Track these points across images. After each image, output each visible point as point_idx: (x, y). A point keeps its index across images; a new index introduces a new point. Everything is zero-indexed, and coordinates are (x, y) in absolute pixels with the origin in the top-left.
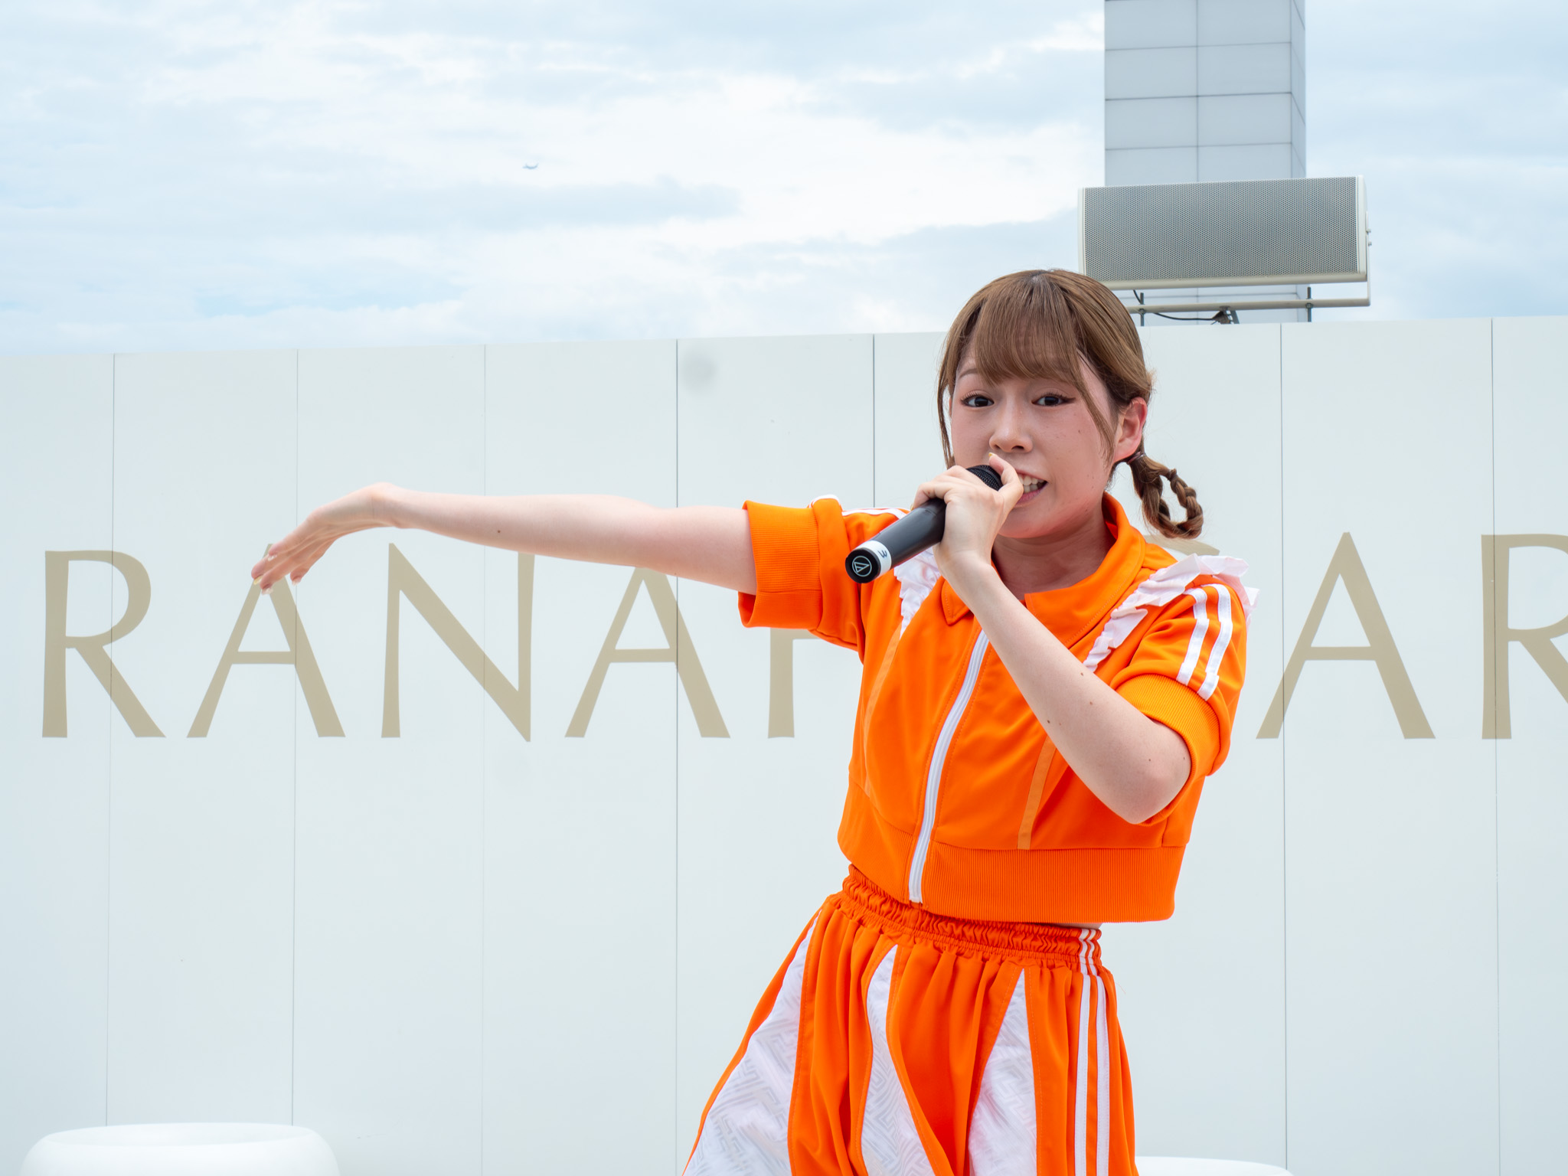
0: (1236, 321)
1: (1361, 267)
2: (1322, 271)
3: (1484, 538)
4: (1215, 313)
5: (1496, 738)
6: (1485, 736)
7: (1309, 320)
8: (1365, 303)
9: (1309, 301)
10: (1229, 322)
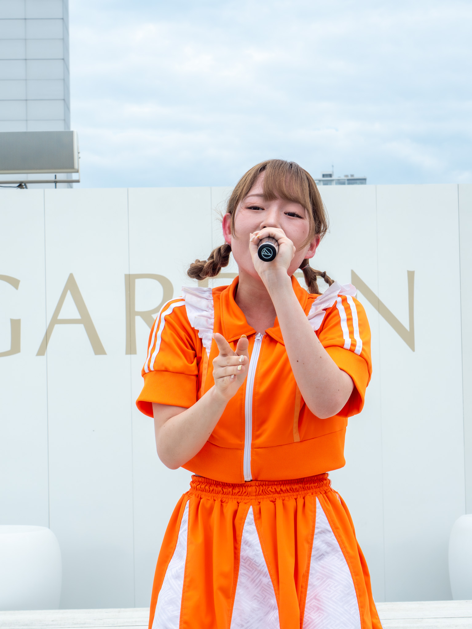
0: (26, 188)
1: (76, 166)
2: (60, 168)
3: (126, 275)
4: (17, 185)
5: (131, 354)
6: (127, 353)
7: (56, 187)
8: (78, 181)
9: (56, 180)
10: (24, 188)
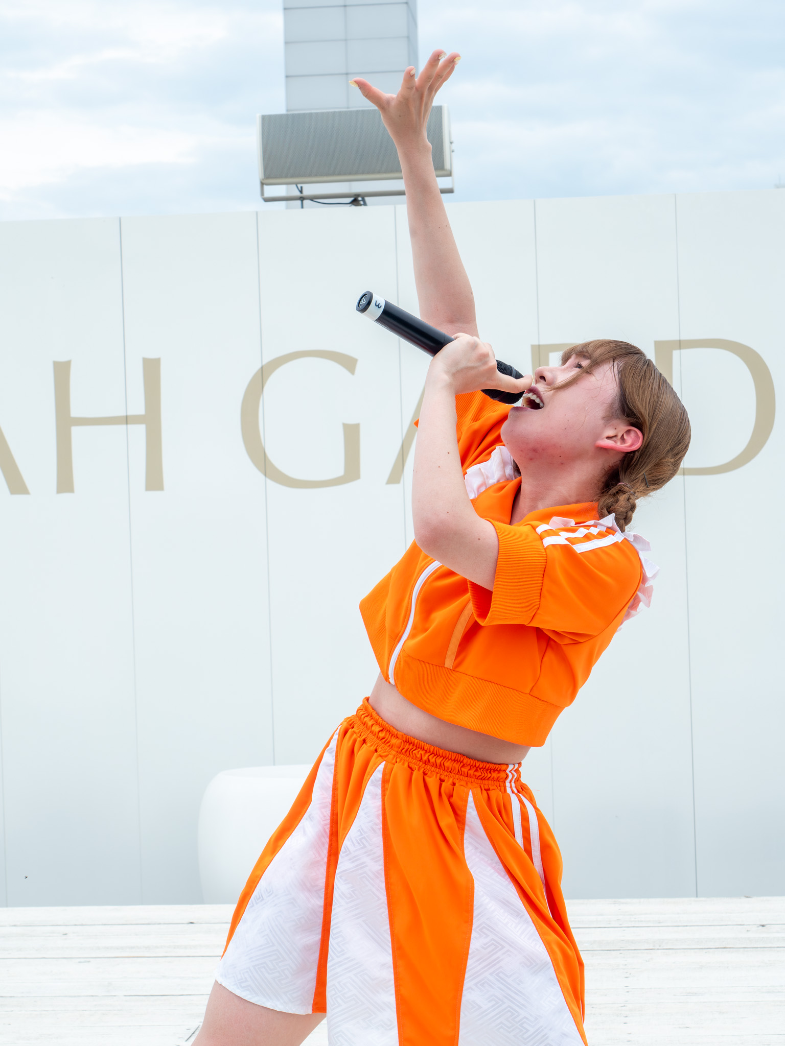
0: (365, 204)
1: (447, 166)
3: (533, 347)
4: (349, 200)
8: (451, 191)
10: (361, 205)
